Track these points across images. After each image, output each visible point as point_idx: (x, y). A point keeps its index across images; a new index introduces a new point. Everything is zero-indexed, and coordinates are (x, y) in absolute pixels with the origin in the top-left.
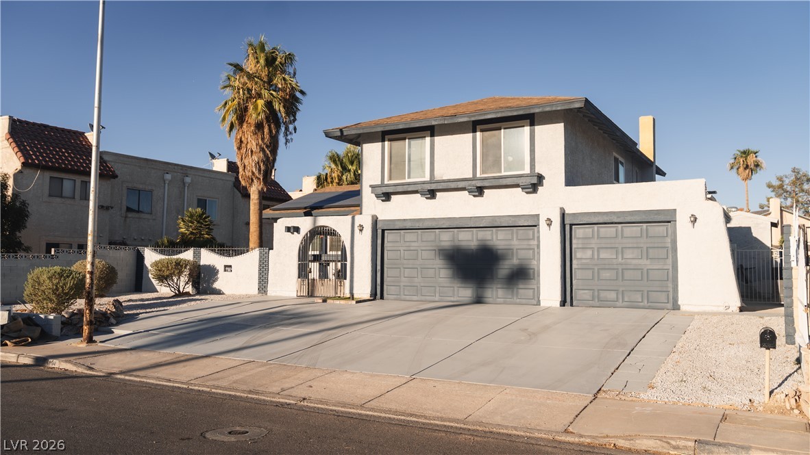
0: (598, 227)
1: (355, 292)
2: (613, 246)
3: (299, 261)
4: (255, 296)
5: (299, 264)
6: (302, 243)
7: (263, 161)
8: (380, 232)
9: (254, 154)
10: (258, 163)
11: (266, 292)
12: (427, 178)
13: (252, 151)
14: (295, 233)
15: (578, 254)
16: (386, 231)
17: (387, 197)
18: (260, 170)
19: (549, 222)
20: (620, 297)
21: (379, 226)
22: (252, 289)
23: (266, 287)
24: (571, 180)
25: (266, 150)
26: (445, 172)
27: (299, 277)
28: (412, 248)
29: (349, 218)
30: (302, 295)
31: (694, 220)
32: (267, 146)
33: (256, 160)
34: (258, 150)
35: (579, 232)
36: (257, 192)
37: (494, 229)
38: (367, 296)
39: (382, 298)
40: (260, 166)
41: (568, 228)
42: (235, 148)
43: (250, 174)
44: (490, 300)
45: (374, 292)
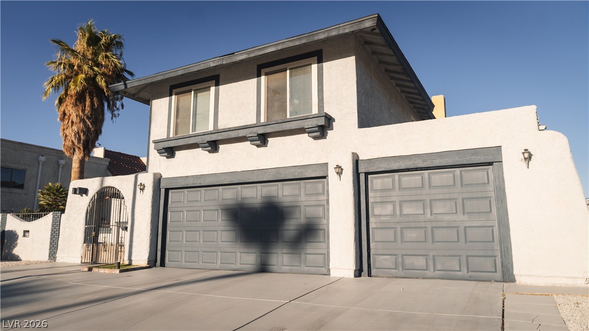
0: (399, 176)
1: (133, 258)
2: (419, 198)
3: (86, 225)
4: (45, 262)
5: (86, 228)
6: (89, 206)
7: (82, 131)
8: (163, 191)
9: (74, 125)
10: (78, 133)
11: (55, 258)
12: (211, 128)
13: (72, 122)
14: (84, 195)
15: (375, 210)
16: (170, 191)
17: (170, 152)
18: (79, 140)
19: (339, 171)
20: (431, 263)
21: (164, 185)
22: (44, 256)
23: (55, 253)
24: (365, 121)
25: (87, 121)
26: (228, 121)
27: (85, 243)
28: (195, 209)
29: (132, 176)
30: (86, 261)
31: (528, 156)
32: (88, 118)
33: (76, 130)
34: (78, 120)
35: (376, 182)
36: (78, 161)
37: (279, 183)
38: (144, 263)
39: (163, 264)
40: (80, 136)
41: (362, 177)
42: (58, 119)
43: (70, 143)
44: (275, 268)
45: (154, 259)
